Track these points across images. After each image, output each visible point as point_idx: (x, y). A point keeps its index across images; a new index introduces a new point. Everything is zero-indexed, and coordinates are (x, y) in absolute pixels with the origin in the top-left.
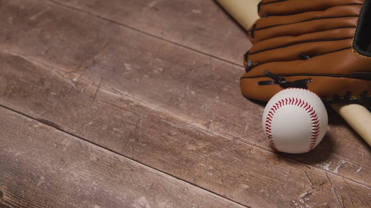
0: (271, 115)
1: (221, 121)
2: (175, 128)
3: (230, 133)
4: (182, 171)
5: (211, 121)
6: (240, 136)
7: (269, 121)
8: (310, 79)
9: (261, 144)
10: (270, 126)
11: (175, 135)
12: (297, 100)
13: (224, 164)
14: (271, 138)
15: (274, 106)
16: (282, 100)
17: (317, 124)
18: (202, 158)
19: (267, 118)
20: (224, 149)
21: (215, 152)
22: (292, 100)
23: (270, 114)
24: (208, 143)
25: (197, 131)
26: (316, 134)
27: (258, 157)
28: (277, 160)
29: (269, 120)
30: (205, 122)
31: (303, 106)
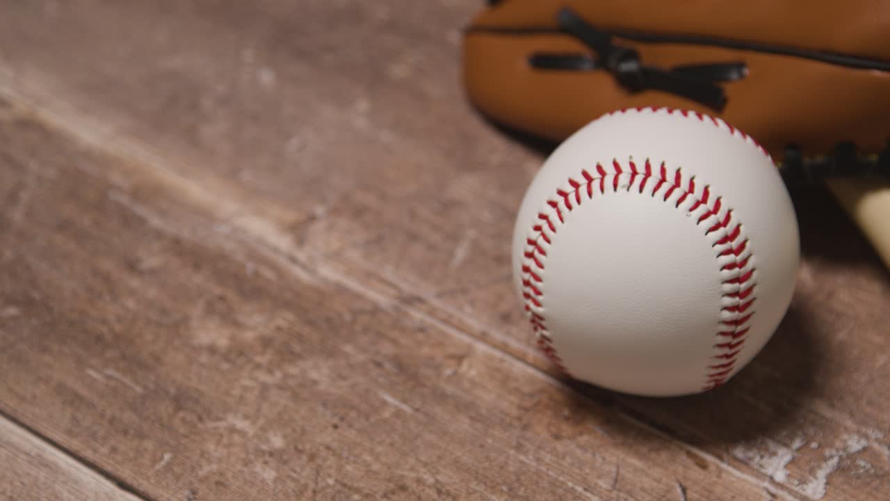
0: (546, 228)
1: (358, 212)
2: (159, 235)
3: (388, 273)
4: (146, 450)
5: (320, 210)
6: (427, 291)
7: (537, 253)
8: (740, 65)
9: (508, 333)
10: (538, 279)
11: (153, 272)
12: (663, 171)
13: (336, 427)
14: (543, 328)
15: (561, 193)
16: (599, 168)
17: (743, 286)
18: (245, 389)
19: (531, 242)
20: (348, 348)
21: (307, 364)
22: (641, 169)
23: (543, 223)
24: (285, 319)
25: (253, 255)
26: (740, 328)
27: (487, 397)
28: (567, 419)
29: (535, 250)
30: (291, 216)
31: (690, 200)
